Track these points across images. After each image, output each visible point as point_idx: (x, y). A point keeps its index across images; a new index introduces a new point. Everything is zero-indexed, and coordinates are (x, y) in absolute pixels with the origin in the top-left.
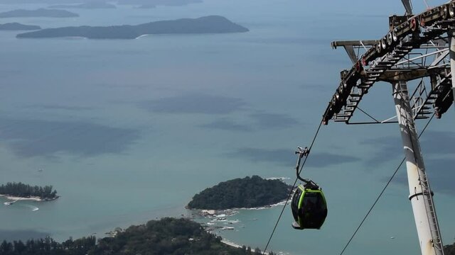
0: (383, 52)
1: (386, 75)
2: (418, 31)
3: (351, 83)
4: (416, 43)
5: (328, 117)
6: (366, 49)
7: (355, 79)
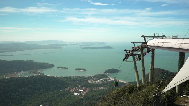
0: (131, 52)
1: (132, 55)
2: (136, 49)
3: (127, 56)
4: (136, 51)
5: (123, 60)
6: (129, 51)
7: (127, 55)
